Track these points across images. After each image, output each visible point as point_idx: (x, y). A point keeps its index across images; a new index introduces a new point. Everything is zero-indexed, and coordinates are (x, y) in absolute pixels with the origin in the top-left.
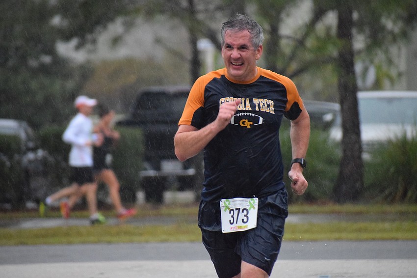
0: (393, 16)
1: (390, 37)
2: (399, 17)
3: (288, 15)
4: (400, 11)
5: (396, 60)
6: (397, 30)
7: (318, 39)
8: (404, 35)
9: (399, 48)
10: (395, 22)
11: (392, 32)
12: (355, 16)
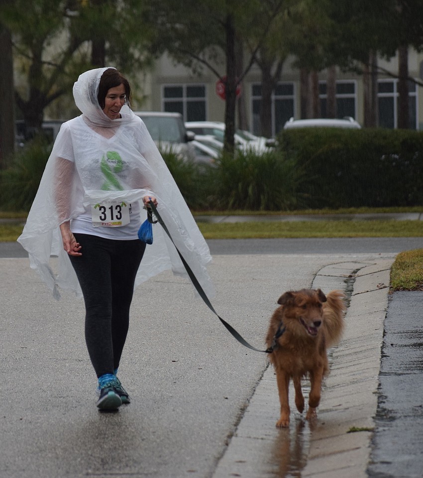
0: (139, 46)
1: (136, 65)
2: (144, 47)
3: (49, 44)
4: (145, 42)
5: (142, 85)
6: (142, 58)
7: (75, 65)
8: (149, 63)
9: (145, 75)
10: (141, 52)
11: (138, 60)
12: (107, 45)
